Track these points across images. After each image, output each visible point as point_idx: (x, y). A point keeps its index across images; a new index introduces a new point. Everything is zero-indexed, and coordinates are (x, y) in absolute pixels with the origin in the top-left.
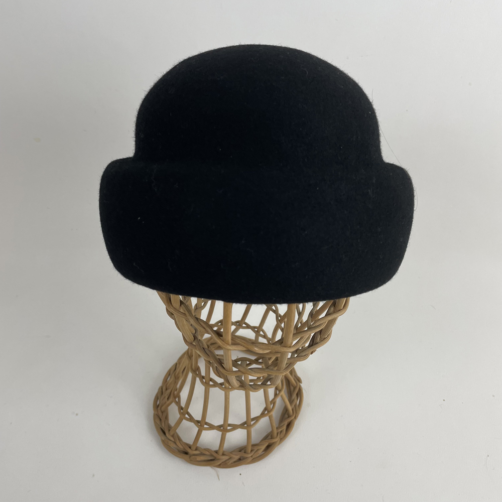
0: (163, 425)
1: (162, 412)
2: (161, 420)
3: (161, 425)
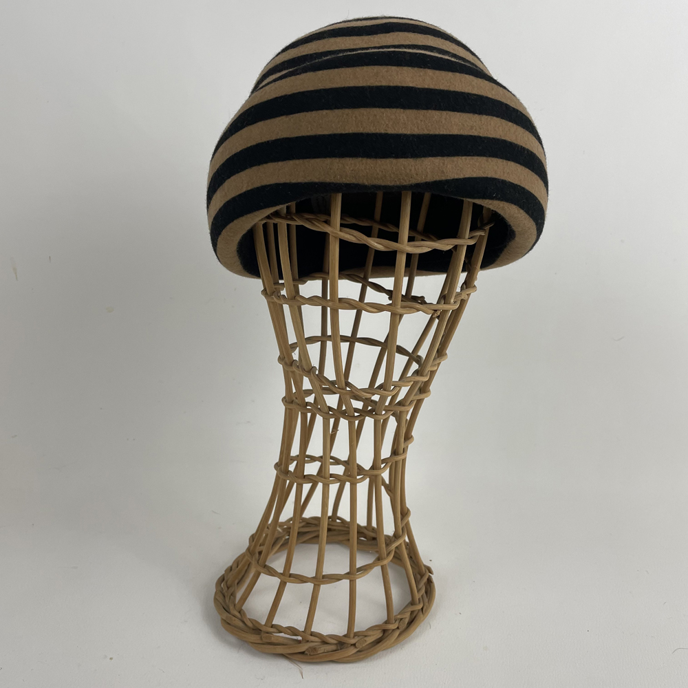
0: (227, 601)
1: (228, 588)
2: (224, 596)
3: (225, 601)
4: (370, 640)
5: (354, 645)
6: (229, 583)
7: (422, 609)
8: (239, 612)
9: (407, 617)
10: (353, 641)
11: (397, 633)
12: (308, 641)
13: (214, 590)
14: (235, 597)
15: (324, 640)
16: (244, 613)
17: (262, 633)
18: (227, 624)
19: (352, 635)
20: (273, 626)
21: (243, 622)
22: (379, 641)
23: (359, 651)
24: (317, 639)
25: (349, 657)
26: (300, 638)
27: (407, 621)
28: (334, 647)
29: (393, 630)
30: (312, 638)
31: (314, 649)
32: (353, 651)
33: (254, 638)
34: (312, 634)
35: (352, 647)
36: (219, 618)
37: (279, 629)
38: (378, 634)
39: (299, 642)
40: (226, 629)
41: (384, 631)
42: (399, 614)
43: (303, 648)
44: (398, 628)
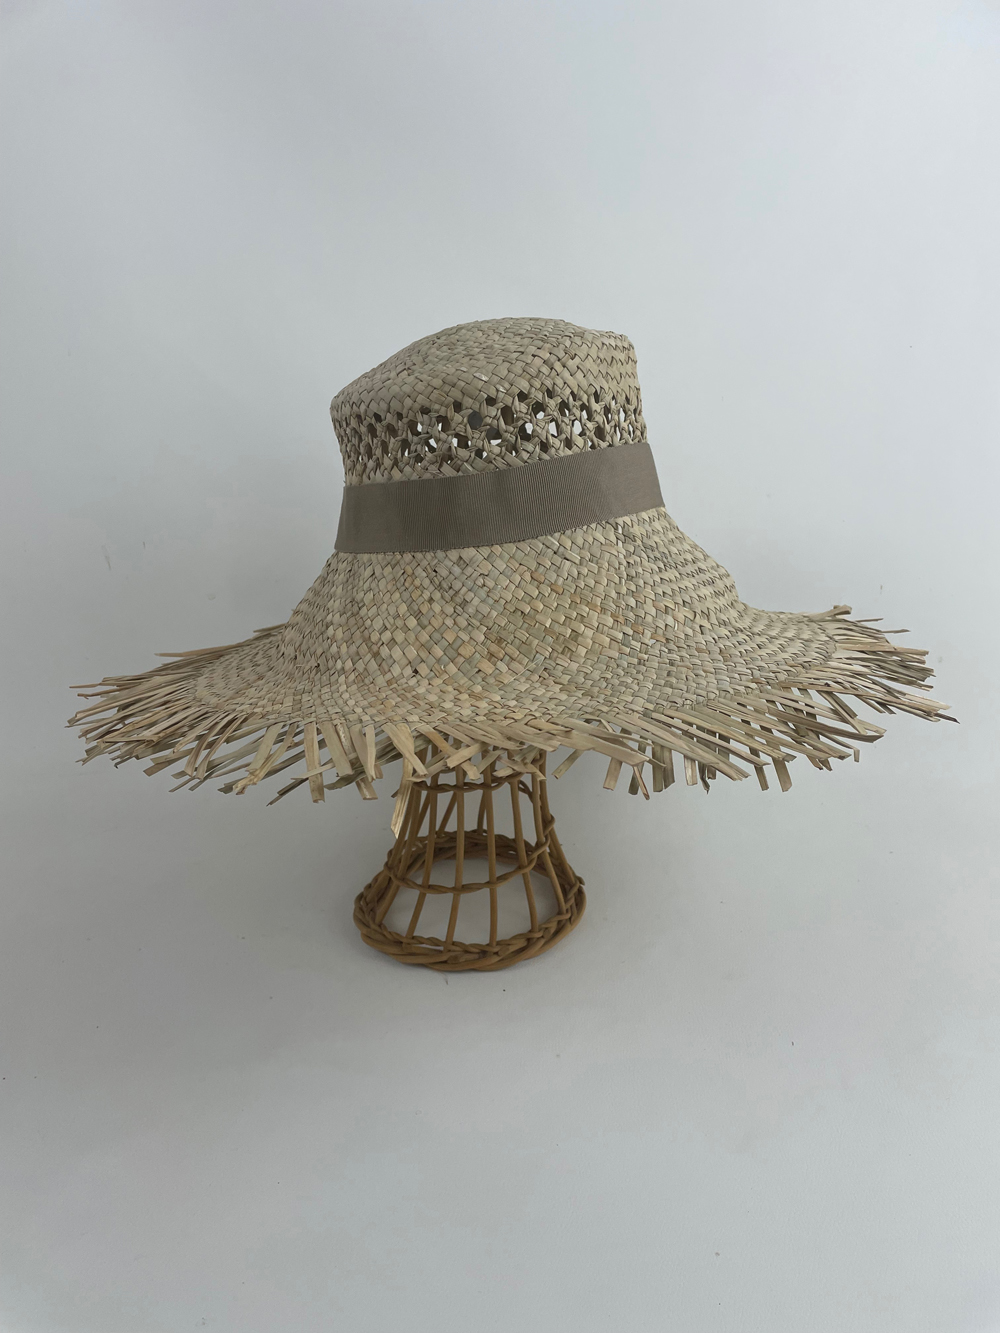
4: (513, 949)
5: (496, 953)
6: (368, 899)
7: (570, 918)
8: (380, 926)
9: (553, 927)
10: (496, 950)
11: (543, 941)
12: (449, 951)
13: (353, 907)
14: (375, 914)
15: (466, 950)
16: (385, 928)
17: (404, 945)
18: (368, 938)
19: (495, 944)
20: (413, 938)
21: (384, 935)
22: (522, 950)
23: (502, 960)
24: (458, 949)
25: (492, 964)
26: (441, 948)
27: (553, 931)
28: (476, 956)
29: (538, 938)
30: (454, 948)
31: (456, 958)
32: (496, 959)
33: (395, 950)
34: (454, 943)
35: (495, 956)
36: (360, 933)
37: (420, 940)
38: (522, 943)
39: (440, 952)
40: (367, 943)
41: (529, 940)
42: (545, 923)
43: (444, 958)
44: (542, 937)
